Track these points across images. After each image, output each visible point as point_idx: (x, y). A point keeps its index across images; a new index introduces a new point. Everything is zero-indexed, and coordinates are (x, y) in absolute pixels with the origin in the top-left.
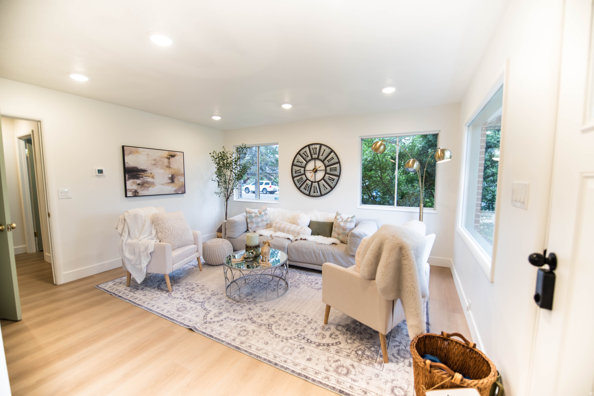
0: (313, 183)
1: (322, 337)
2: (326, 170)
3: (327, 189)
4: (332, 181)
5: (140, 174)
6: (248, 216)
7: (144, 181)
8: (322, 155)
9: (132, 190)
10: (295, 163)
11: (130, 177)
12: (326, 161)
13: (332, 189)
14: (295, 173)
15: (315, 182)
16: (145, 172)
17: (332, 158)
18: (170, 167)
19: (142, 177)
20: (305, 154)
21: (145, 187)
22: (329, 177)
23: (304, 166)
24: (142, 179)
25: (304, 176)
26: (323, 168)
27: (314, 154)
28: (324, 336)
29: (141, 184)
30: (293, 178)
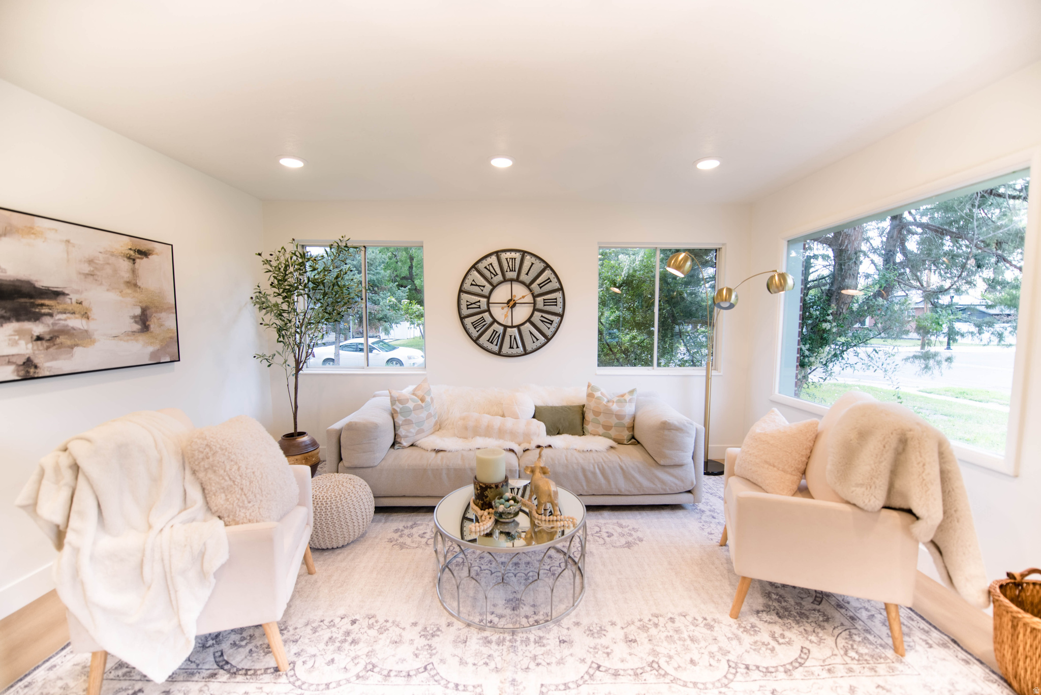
1: (769, 651)
2: (535, 303)
3: (537, 340)
4: (549, 325)
5: (42, 305)
7: (56, 328)
8: (527, 274)
9: (14, 359)
10: (467, 286)
11: (8, 315)
12: (535, 286)
13: (548, 339)
14: (468, 308)
15: (512, 327)
16: (61, 298)
17: (549, 281)
18: (135, 285)
19: (51, 315)
20: (489, 270)
21: (60, 348)
22: (542, 316)
23: (487, 294)
24: (48, 320)
25: (486, 315)
26: (529, 299)
27: (510, 271)
28: (769, 647)
29: (48, 337)
30: (462, 318)
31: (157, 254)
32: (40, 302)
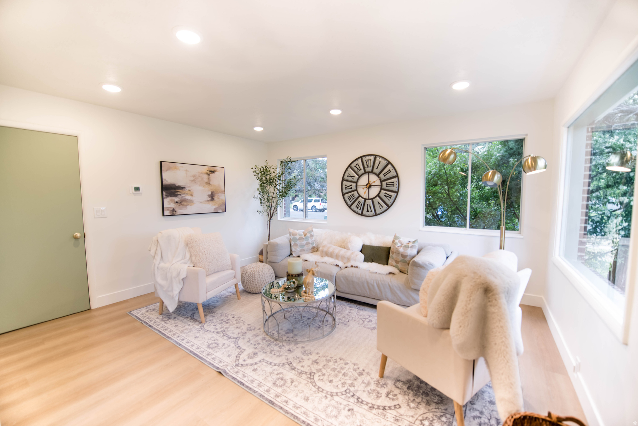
1: (376, 396)
2: (381, 185)
3: (382, 207)
4: (389, 198)
5: (178, 192)
6: (292, 238)
7: (182, 199)
8: (377, 168)
9: (169, 209)
10: (346, 177)
11: (168, 195)
12: (381, 175)
13: (389, 207)
14: (346, 189)
15: (369, 199)
16: (184, 189)
17: (389, 171)
18: (209, 184)
19: (180, 195)
20: (357, 168)
21: (183, 206)
22: (385, 193)
23: (356, 181)
24: (180, 196)
25: (355, 193)
26: (378, 182)
27: (368, 167)
28: (379, 395)
29: (179, 202)
30: (343, 195)
31: (218, 171)
32: (177, 190)
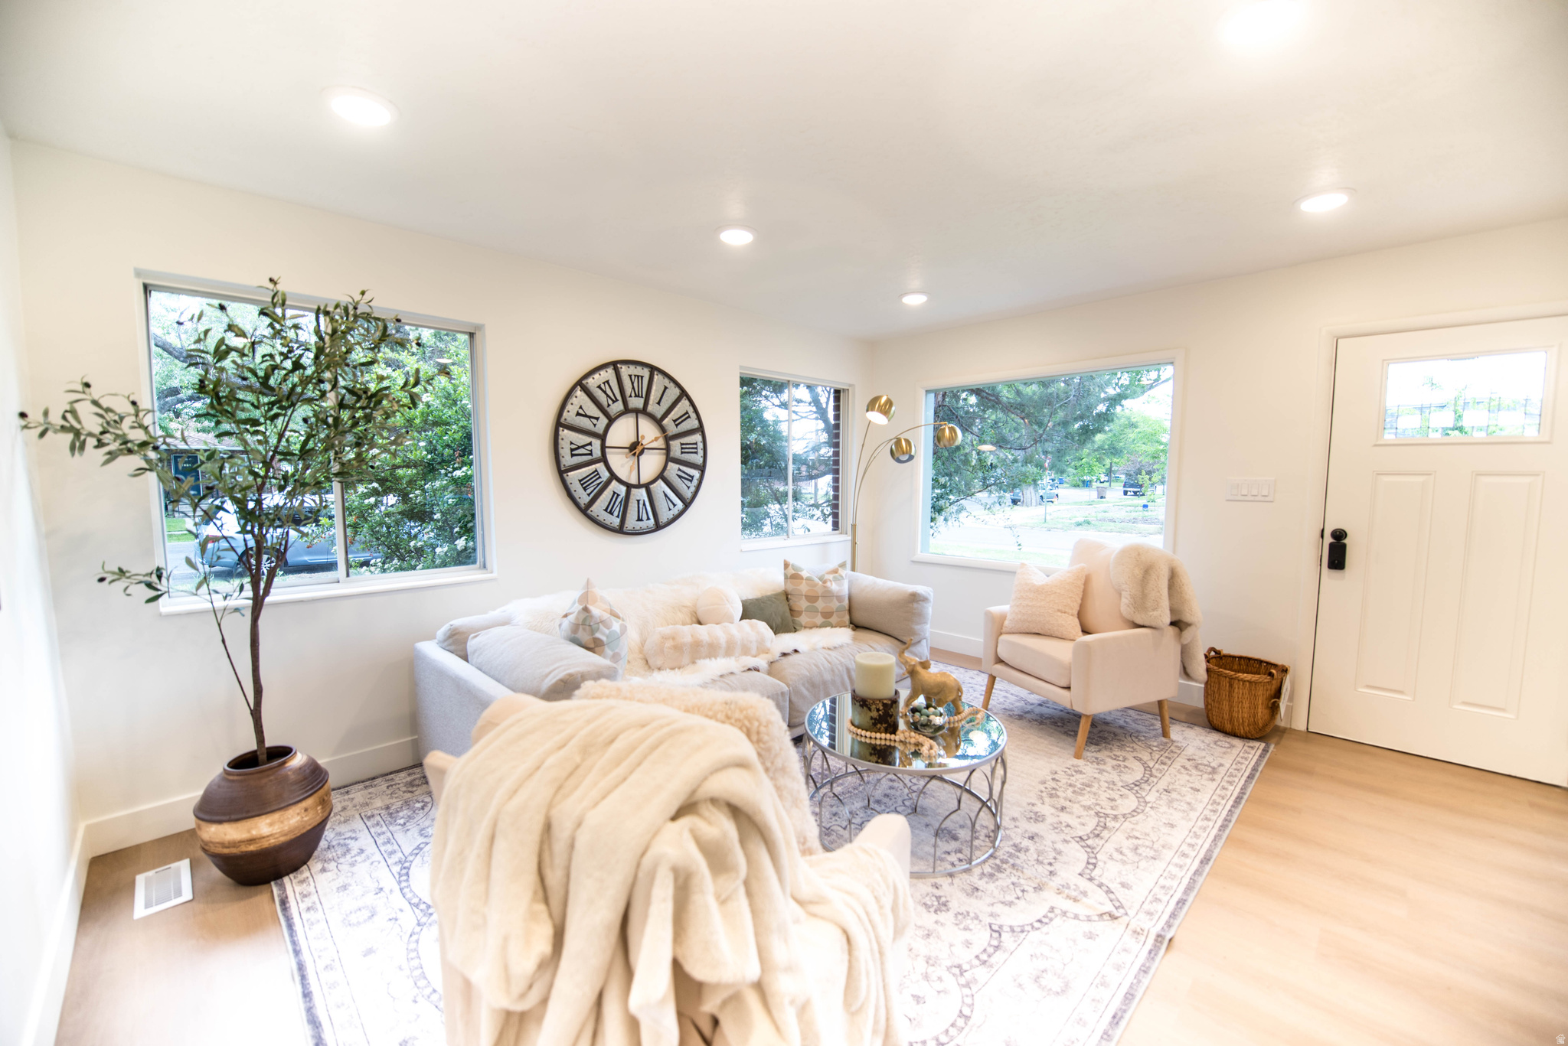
0: (634, 491)
2: (668, 449)
3: (674, 505)
4: (688, 484)
8: (659, 403)
10: (568, 417)
12: (667, 422)
13: (687, 505)
14: (573, 455)
15: (639, 486)
17: (686, 416)
20: (605, 392)
22: (679, 470)
23: (601, 432)
25: (601, 467)
26: (661, 442)
27: (636, 396)
30: (562, 473)
